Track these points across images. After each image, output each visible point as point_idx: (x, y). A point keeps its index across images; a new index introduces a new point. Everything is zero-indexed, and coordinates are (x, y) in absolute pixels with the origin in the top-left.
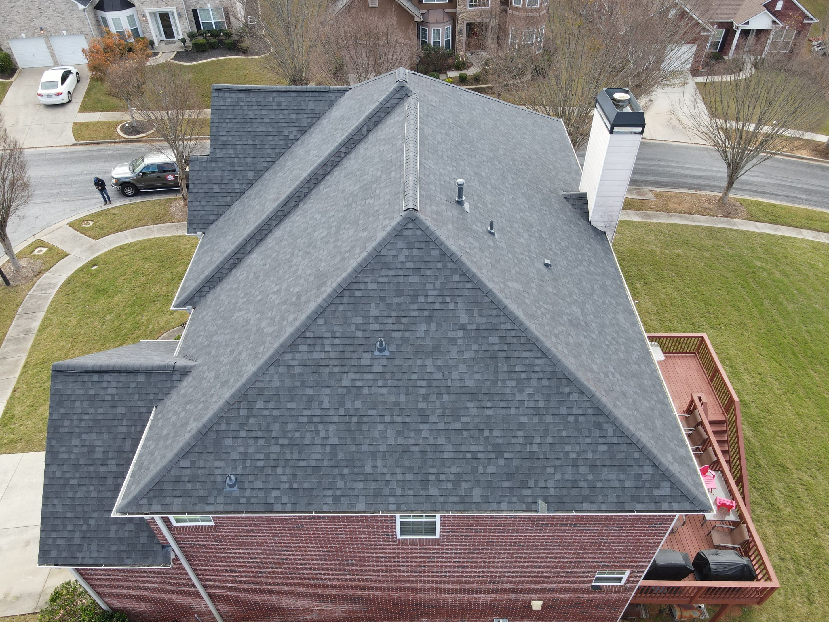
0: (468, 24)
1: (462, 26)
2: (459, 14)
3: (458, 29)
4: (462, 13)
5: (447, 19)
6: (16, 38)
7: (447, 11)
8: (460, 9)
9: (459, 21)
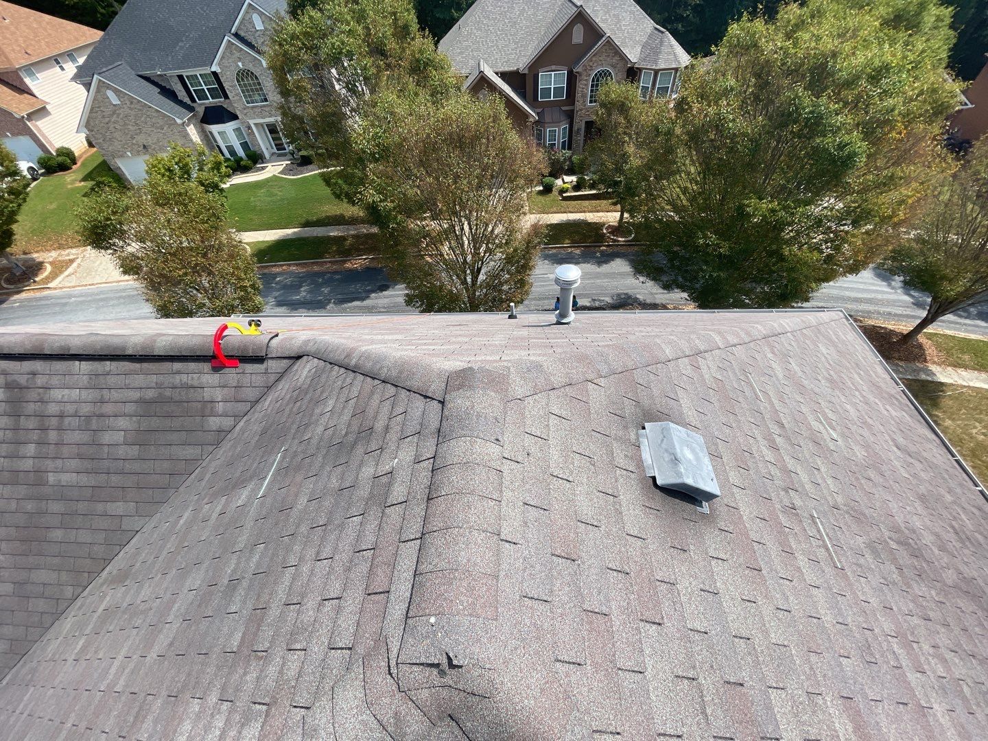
0: (586, 122)
1: (580, 124)
2: (577, 112)
3: (575, 128)
4: (581, 110)
5: (563, 118)
6: (122, 156)
7: (564, 108)
8: (578, 105)
9: (576, 119)
